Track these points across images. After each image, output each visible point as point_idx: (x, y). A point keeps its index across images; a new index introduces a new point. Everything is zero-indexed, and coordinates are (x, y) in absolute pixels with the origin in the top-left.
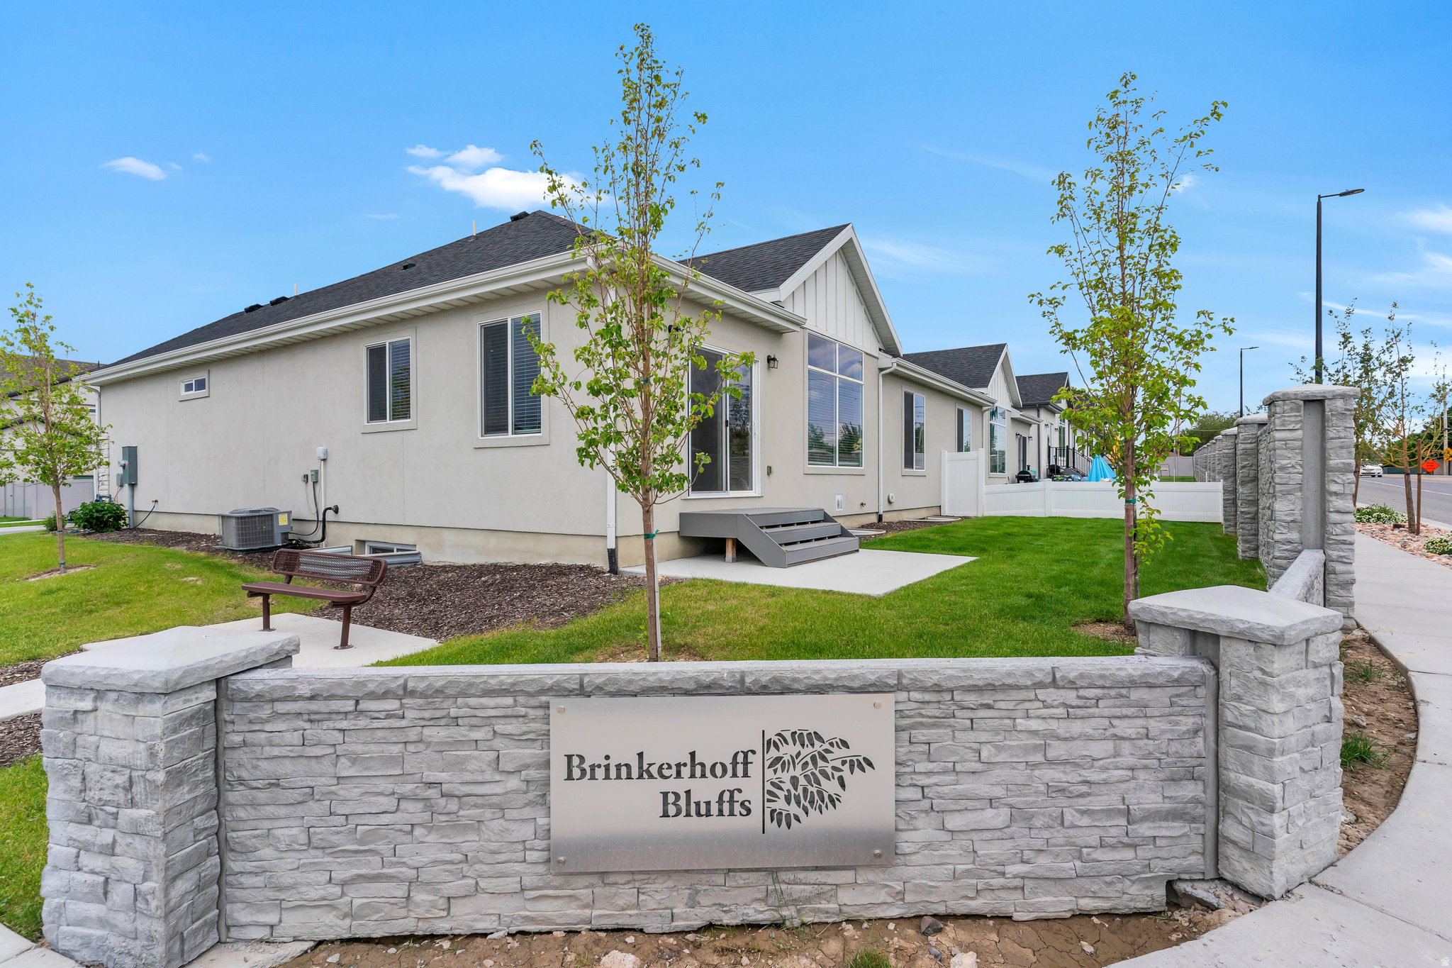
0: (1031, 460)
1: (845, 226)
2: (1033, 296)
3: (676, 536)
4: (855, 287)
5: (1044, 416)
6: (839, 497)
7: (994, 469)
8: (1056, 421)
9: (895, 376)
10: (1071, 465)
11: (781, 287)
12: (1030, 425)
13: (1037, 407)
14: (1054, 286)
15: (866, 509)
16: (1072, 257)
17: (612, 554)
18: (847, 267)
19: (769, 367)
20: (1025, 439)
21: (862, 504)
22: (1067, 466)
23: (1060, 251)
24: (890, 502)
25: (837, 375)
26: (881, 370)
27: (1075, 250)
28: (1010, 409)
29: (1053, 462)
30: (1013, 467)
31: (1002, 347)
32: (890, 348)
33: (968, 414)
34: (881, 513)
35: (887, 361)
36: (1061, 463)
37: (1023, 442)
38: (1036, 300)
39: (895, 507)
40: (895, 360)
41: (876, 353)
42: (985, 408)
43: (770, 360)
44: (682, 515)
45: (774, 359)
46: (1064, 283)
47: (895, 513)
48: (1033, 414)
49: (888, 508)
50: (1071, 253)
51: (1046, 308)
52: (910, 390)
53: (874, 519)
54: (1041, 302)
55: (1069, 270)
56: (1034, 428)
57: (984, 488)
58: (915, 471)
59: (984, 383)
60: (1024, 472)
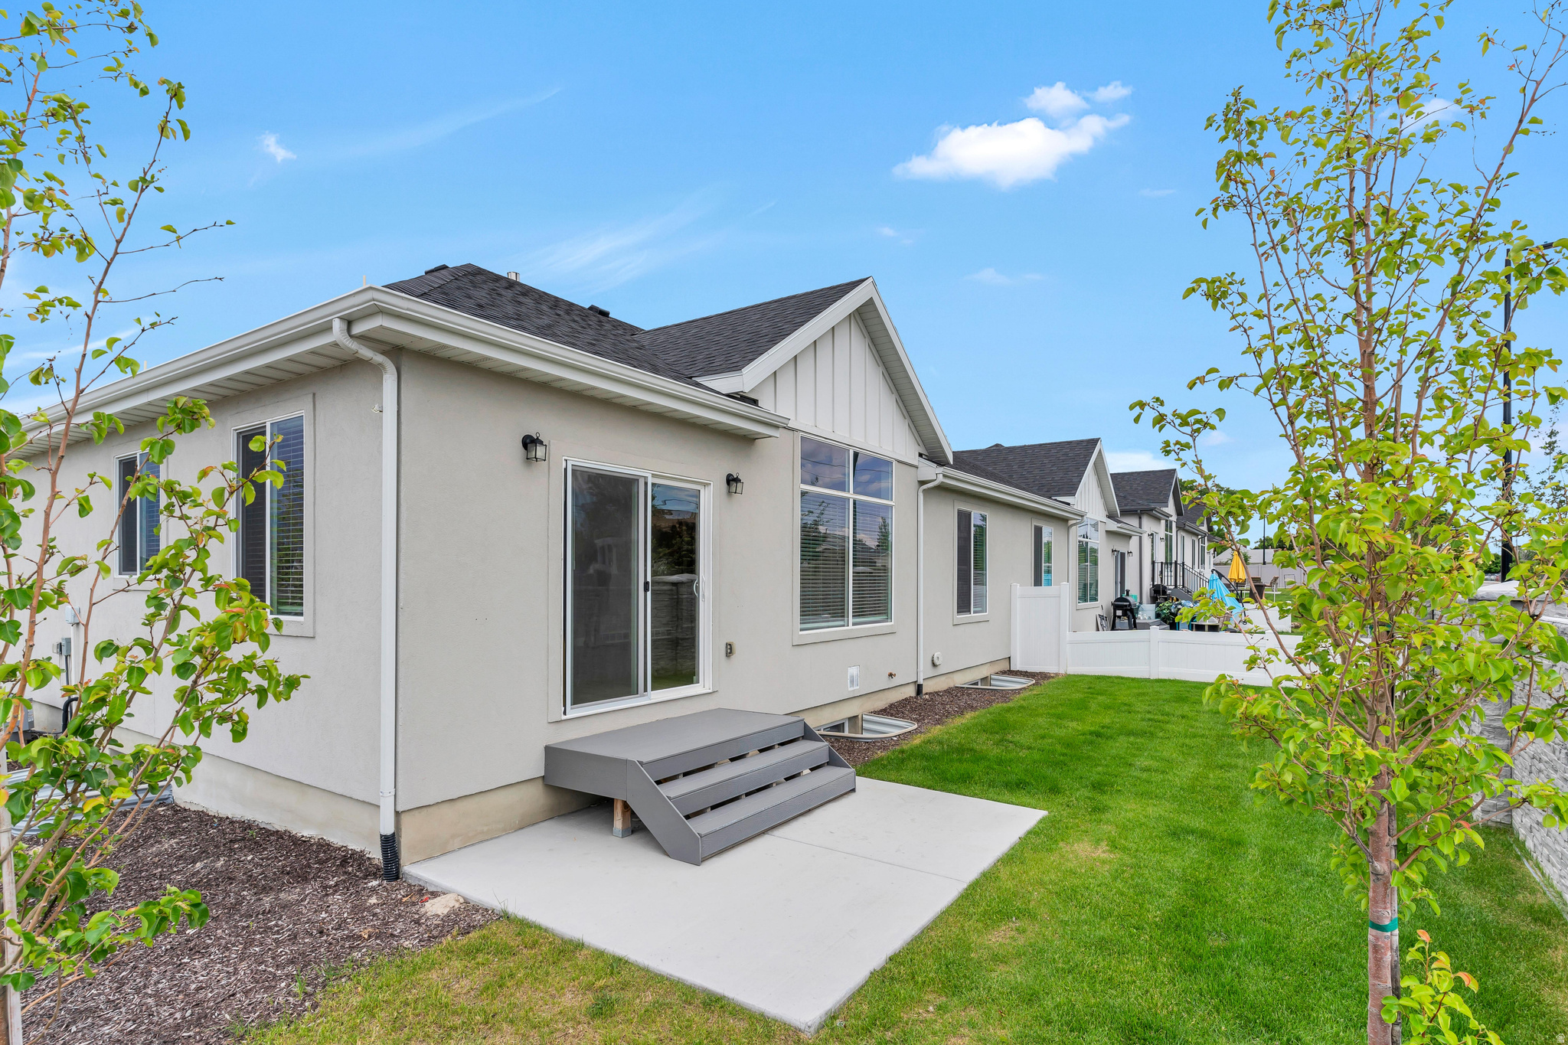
0: (1131, 584)
1: (863, 281)
2: (1142, 405)
3: (539, 785)
4: (881, 369)
5: (1148, 525)
6: (853, 671)
7: (1083, 597)
8: (1160, 529)
9: (944, 490)
10: (1179, 582)
11: (745, 370)
12: (1130, 537)
13: (1139, 513)
14: (1202, 379)
15: (896, 681)
16: (1246, 308)
17: (390, 844)
18: (868, 340)
19: (729, 492)
20: (1123, 555)
21: (891, 675)
22: (1176, 585)
23: (1217, 292)
24: (934, 665)
25: (851, 495)
26: (922, 483)
27: (1253, 290)
28: (1105, 519)
29: (1157, 582)
30: (1107, 593)
31: (1093, 442)
32: (934, 454)
33: (1049, 532)
34: (921, 682)
35: (931, 472)
36: (1169, 582)
37: (1121, 559)
38: (1149, 415)
39: (941, 670)
40: (940, 470)
41: (914, 459)
42: (1071, 522)
43: (731, 480)
44: (549, 751)
45: (737, 480)
46: (1226, 373)
47: (943, 678)
48: (1133, 521)
49: (931, 672)
50: (1244, 298)
51: (1171, 434)
52: (965, 508)
53: (911, 692)
54: (1160, 420)
55: (1240, 340)
56: (1135, 540)
57: (1068, 635)
58: (972, 616)
59: (1072, 490)
60: (1121, 599)
